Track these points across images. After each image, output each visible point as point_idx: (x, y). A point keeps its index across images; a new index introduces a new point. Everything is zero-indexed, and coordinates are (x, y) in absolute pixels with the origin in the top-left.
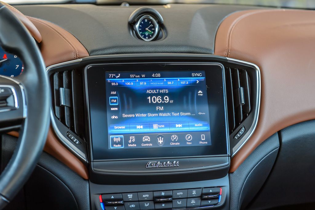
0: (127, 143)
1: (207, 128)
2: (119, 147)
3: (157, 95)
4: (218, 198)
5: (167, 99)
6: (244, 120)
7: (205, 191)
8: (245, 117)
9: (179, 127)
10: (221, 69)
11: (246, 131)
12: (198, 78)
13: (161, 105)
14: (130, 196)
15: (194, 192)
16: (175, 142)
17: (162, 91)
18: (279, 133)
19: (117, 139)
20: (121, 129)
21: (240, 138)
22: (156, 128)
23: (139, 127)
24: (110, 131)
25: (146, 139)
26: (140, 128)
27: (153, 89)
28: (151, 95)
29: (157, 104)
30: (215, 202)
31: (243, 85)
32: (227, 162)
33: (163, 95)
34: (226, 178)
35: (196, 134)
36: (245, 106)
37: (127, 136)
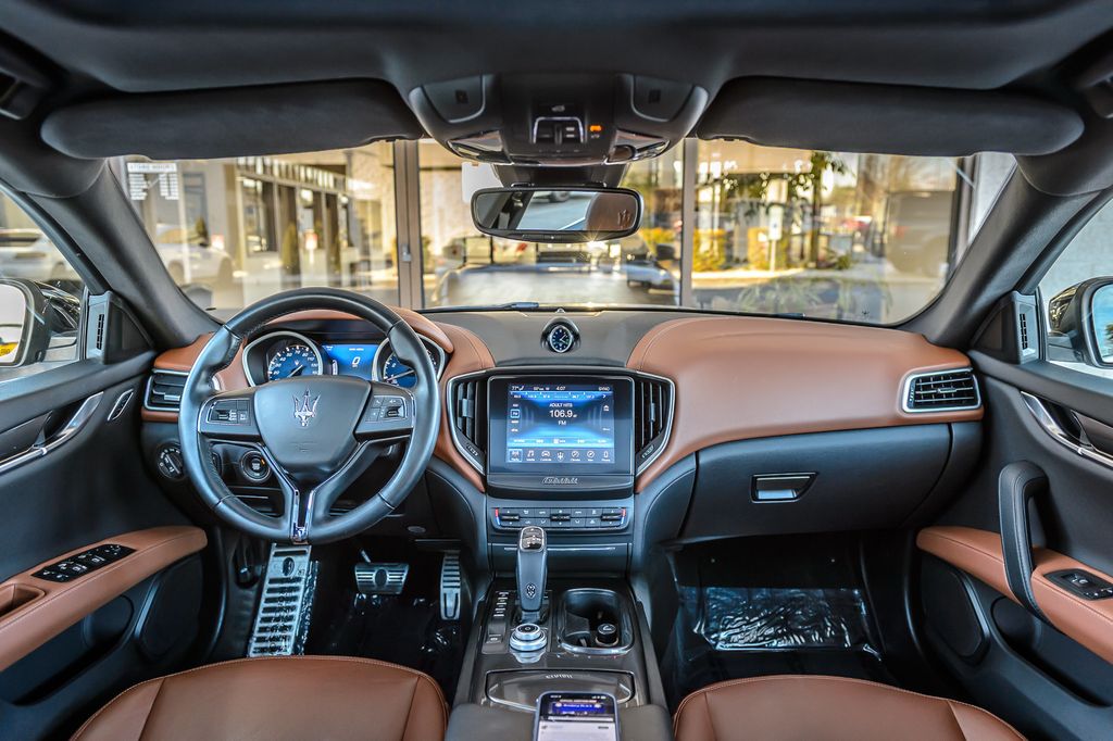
0: (525, 457)
1: (611, 445)
2: (517, 460)
3: (560, 409)
4: (620, 520)
5: (570, 414)
6: (654, 437)
7: (606, 511)
8: (655, 435)
9: (581, 443)
10: (630, 383)
11: (655, 449)
12: (604, 392)
13: (564, 419)
14: (526, 512)
15: (594, 512)
16: (575, 458)
17: (566, 405)
18: (697, 453)
19: (516, 452)
20: (521, 442)
21: (647, 457)
22: (556, 444)
23: (538, 441)
24: (509, 444)
25: (545, 454)
26: (540, 443)
27: (556, 402)
28: (554, 409)
29: (560, 418)
30: (617, 523)
31: (656, 401)
32: (631, 483)
33: (566, 409)
34: (631, 499)
35: (599, 451)
36: (656, 424)
37: (526, 449)
